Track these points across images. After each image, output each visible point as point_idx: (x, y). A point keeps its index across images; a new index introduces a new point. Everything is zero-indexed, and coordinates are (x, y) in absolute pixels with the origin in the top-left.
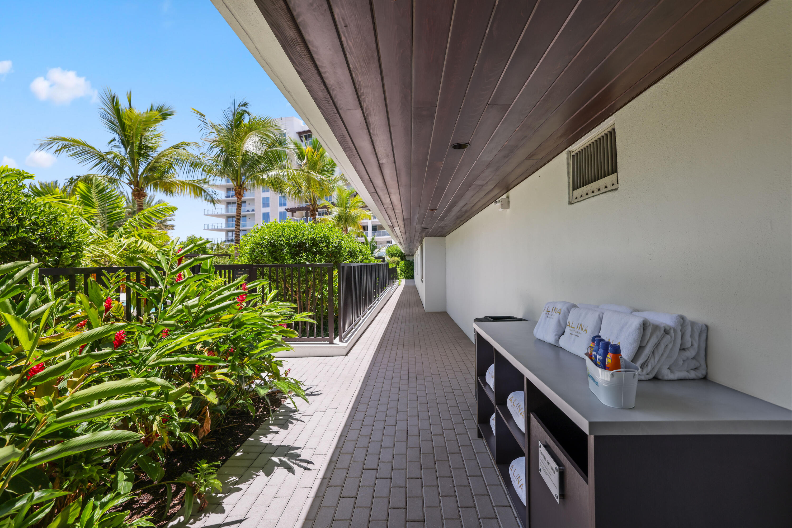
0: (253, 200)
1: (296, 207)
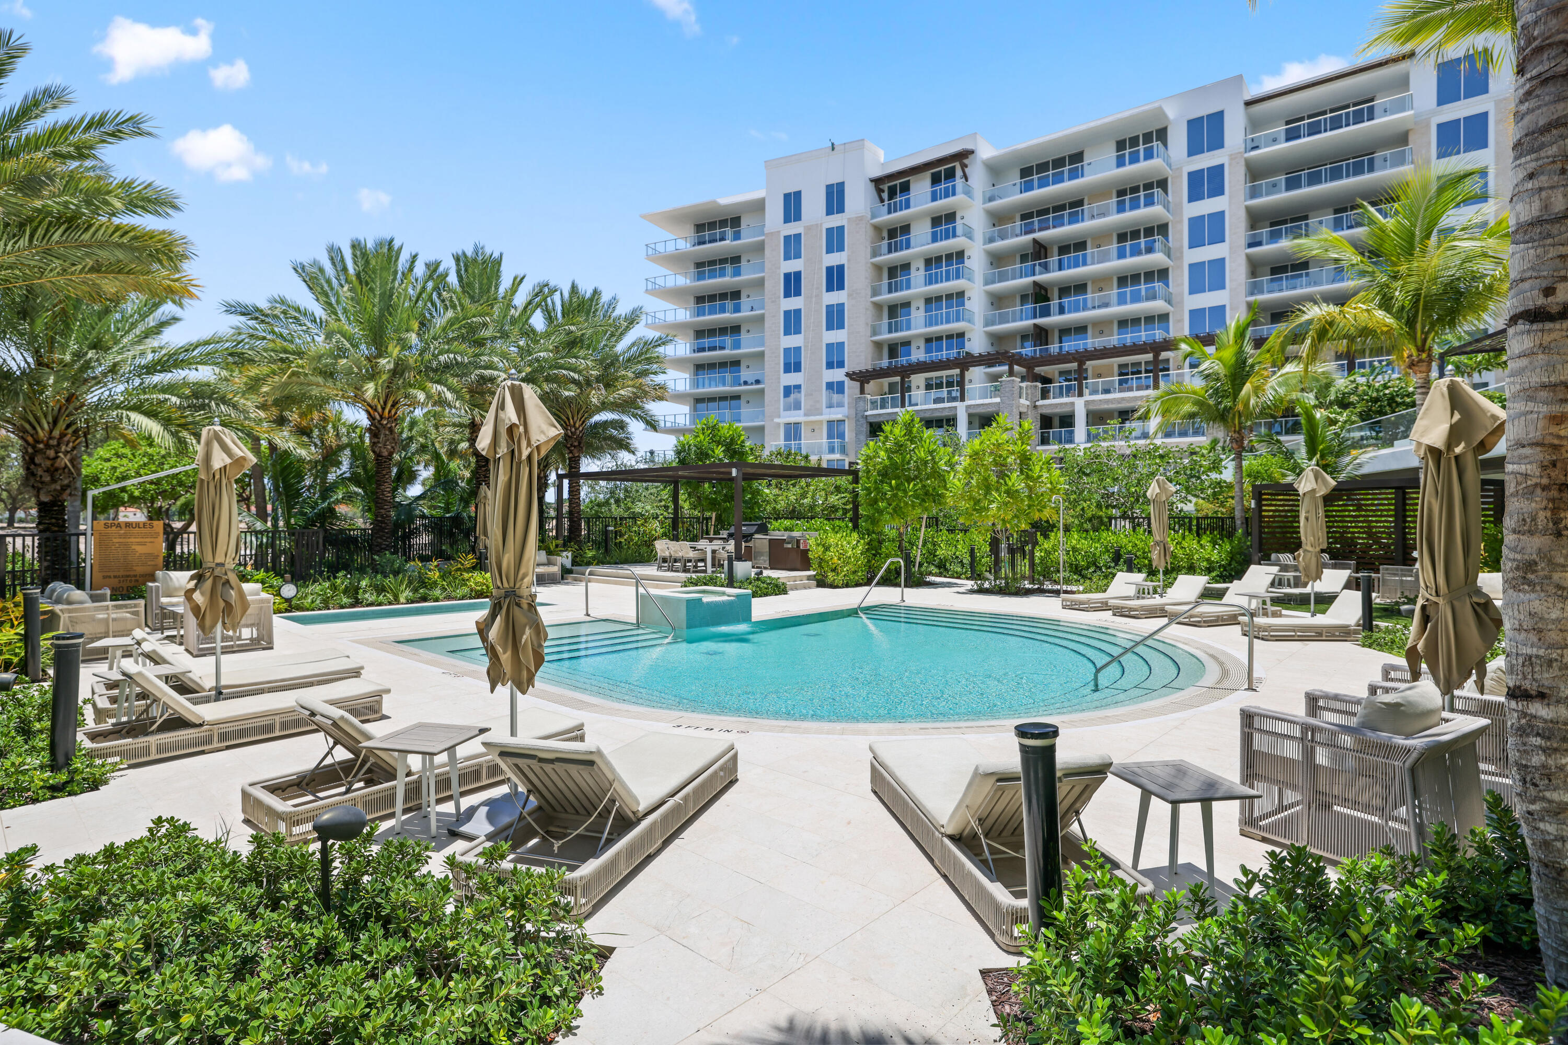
0: (761, 355)
1: (870, 368)
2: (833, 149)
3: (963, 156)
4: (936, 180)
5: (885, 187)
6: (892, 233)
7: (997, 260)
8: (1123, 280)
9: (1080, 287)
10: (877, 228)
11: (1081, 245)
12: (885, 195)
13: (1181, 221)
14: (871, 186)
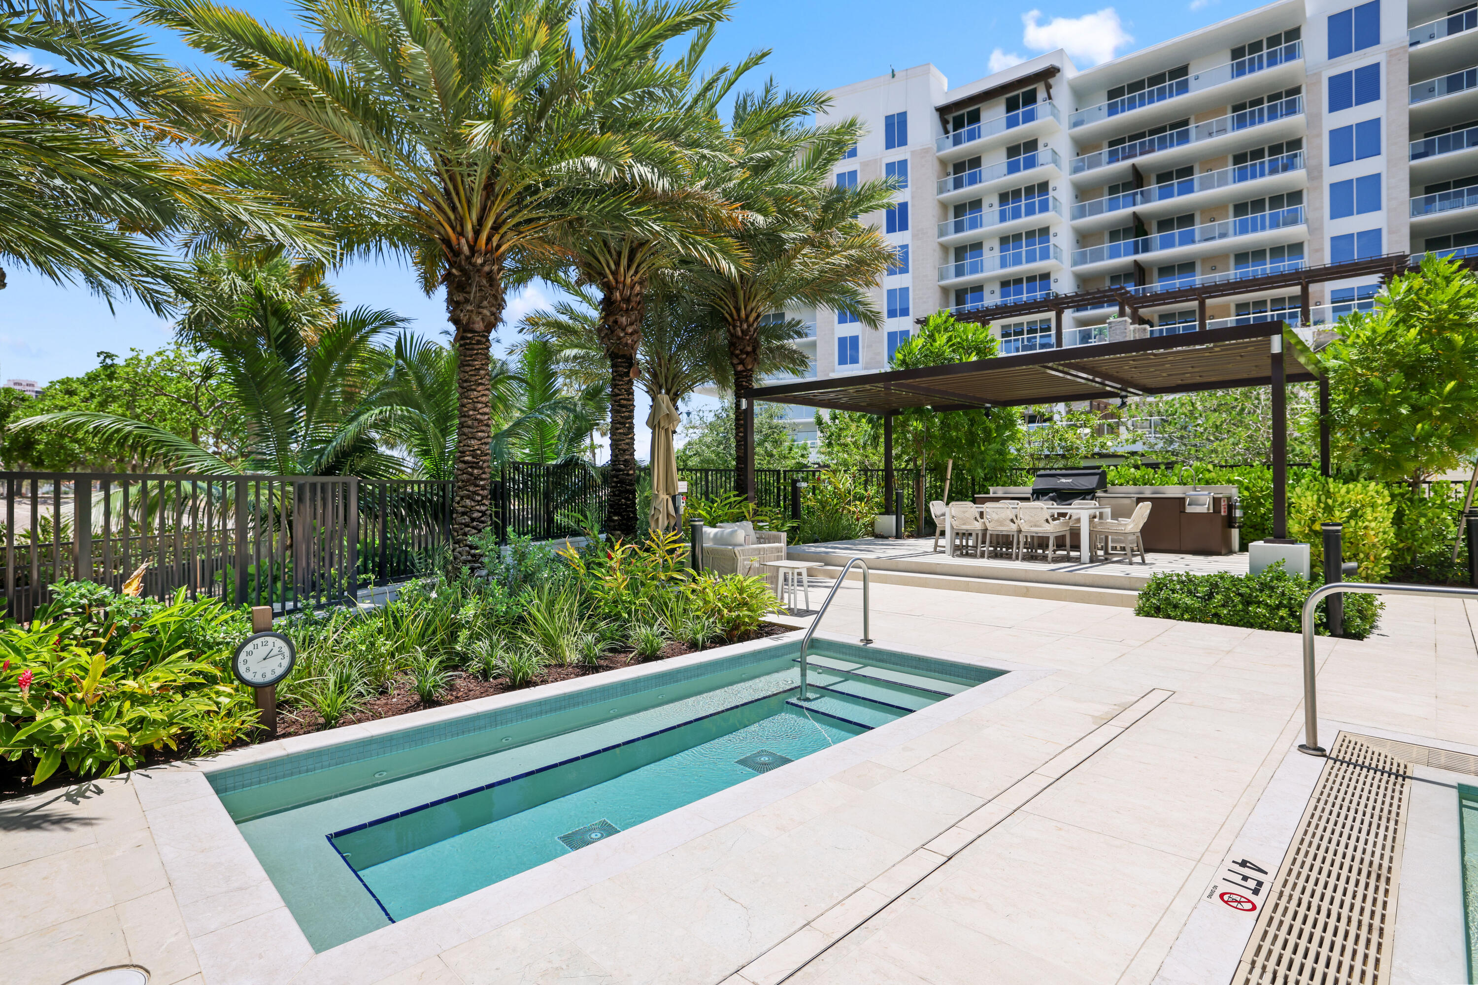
2: (893, 76)
3: (1048, 74)
4: (1012, 105)
5: (950, 118)
6: (959, 167)
7: (1083, 192)
8: (1240, 208)
9: (1186, 219)
10: (943, 162)
11: (1186, 171)
12: (950, 127)
13: (1319, 135)
14: (936, 116)
